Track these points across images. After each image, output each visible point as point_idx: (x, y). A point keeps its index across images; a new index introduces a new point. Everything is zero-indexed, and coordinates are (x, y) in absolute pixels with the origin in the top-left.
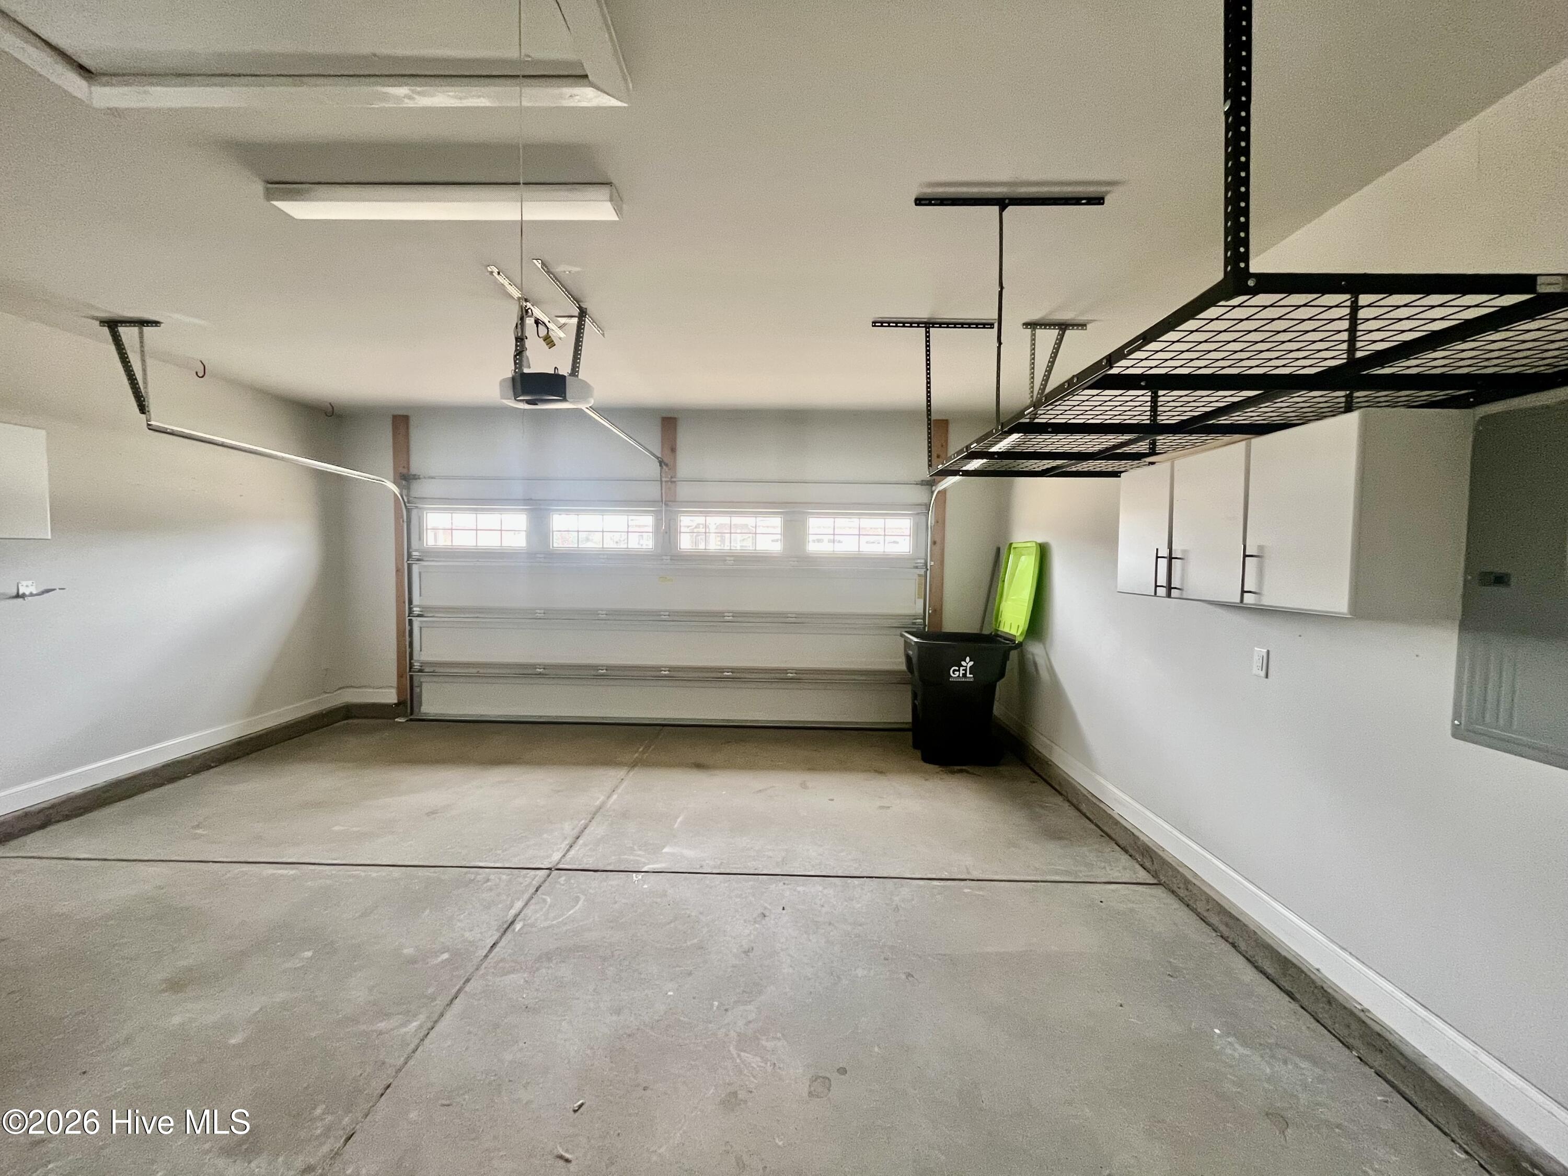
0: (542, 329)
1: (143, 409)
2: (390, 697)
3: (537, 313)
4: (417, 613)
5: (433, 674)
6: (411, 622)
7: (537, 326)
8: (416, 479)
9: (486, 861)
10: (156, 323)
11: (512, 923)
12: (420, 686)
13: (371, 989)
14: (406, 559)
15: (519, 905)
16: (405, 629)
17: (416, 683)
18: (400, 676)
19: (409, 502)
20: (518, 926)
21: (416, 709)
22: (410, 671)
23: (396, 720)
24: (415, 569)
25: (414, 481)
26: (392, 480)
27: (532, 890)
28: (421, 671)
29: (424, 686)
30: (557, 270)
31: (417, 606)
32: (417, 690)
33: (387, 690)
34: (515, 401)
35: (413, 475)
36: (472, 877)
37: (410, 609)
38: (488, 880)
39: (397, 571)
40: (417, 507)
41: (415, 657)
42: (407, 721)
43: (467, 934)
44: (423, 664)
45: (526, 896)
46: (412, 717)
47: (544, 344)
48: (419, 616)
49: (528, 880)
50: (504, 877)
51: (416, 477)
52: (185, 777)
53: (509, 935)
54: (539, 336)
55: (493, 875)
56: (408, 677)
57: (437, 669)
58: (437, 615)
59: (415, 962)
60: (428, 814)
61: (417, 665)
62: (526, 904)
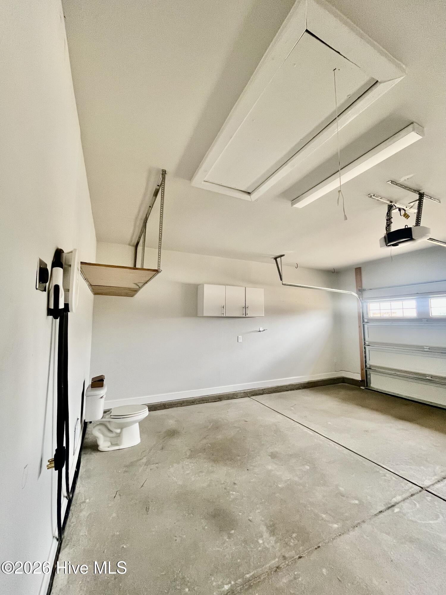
0: (403, 212)
1: (281, 280)
2: (358, 377)
3: (398, 205)
4: (367, 344)
5: (375, 371)
6: (365, 348)
7: (400, 212)
8: (364, 291)
9: (386, 465)
10: (283, 255)
11: (393, 506)
12: (370, 375)
13: (324, 496)
14: (362, 322)
15: (399, 498)
16: (363, 351)
17: (368, 373)
18: (362, 370)
19: (362, 300)
20: (396, 510)
21: (369, 385)
22: (365, 368)
23: (361, 387)
24: (366, 326)
25: (364, 292)
26: (356, 292)
27: (408, 494)
28: (370, 369)
29: (372, 375)
30: (400, 181)
31: (367, 341)
32: (369, 377)
33: (356, 374)
34: (387, 247)
35: (363, 289)
36: (378, 470)
37: (365, 342)
38: (385, 476)
39: (359, 327)
40: (365, 302)
41: (367, 362)
42: (365, 389)
43: (369, 497)
44: (370, 366)
45: (405, 496)
46: (367, 388)
47: (404, 218)
48: (368, 345)
49: (407, 488)
50: (394, 478)
51: (364, 290)
52: (294, 390)
53: (390, 511)
54: (401, 215)
55: (388, 474)
56: (365, 370)
57: (377, 369)
58: (375, 346)
59: (343, 496)
60: (364, 431)
61: (368, 366)
62: (404, 500)
